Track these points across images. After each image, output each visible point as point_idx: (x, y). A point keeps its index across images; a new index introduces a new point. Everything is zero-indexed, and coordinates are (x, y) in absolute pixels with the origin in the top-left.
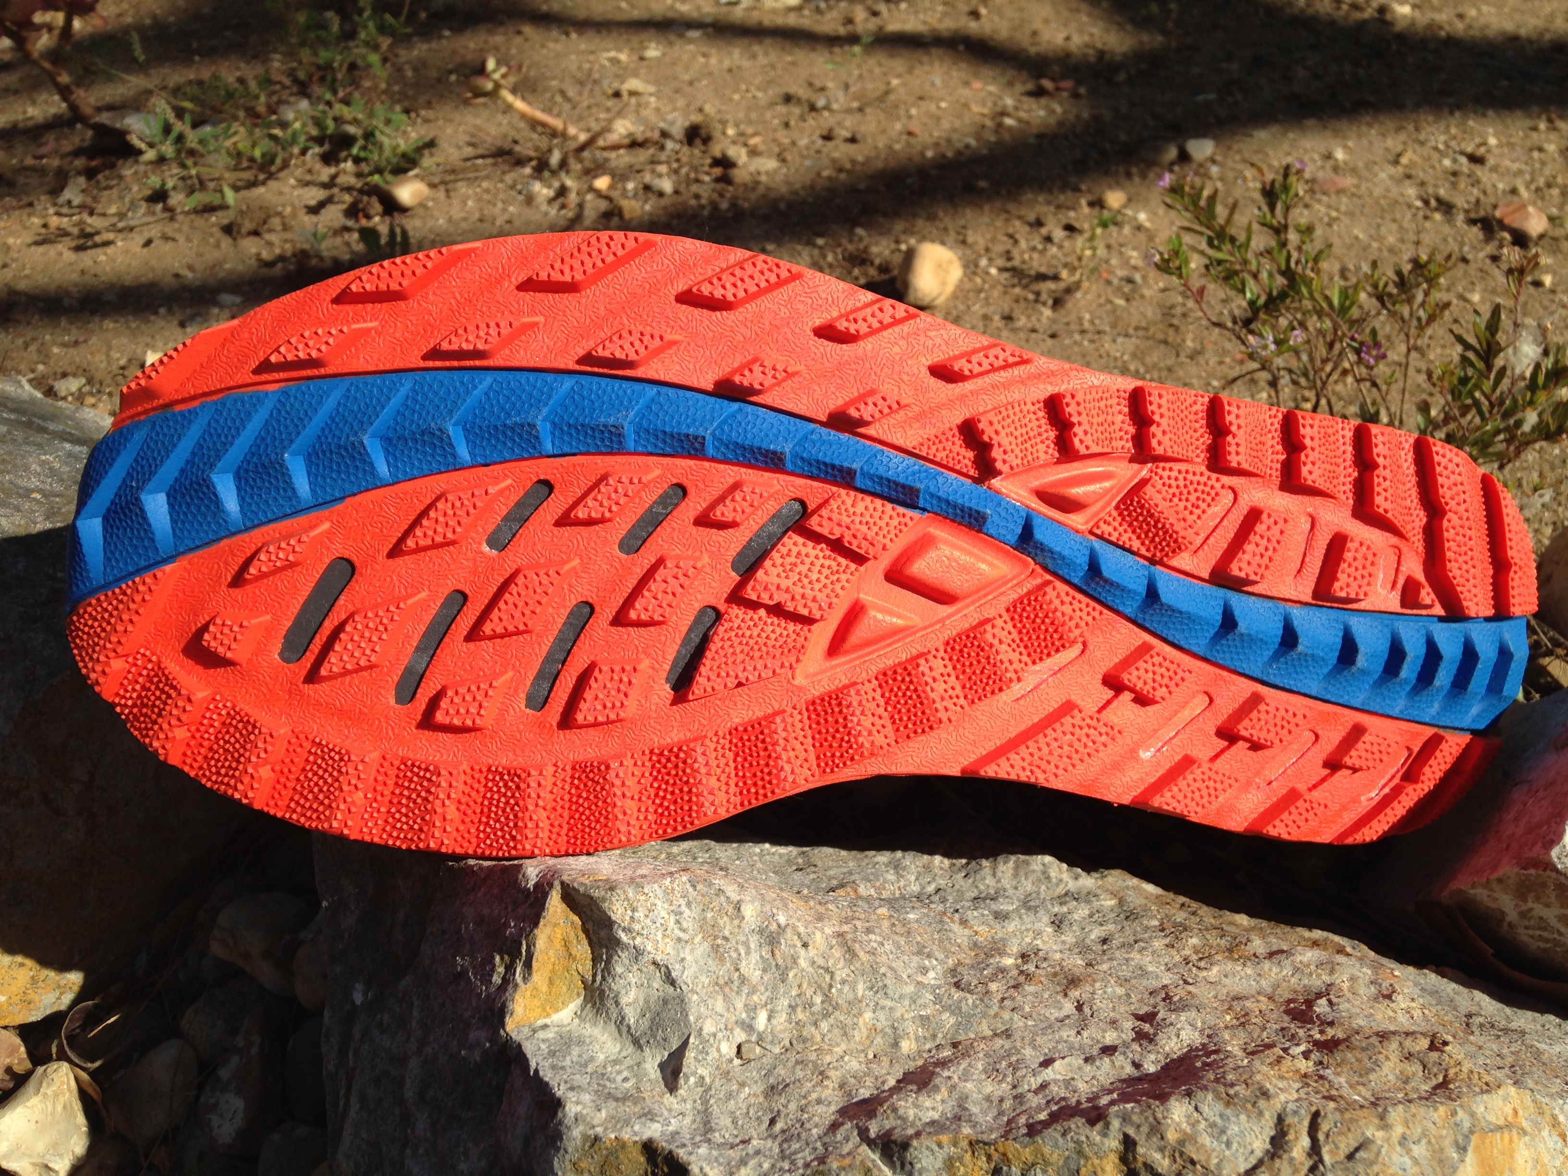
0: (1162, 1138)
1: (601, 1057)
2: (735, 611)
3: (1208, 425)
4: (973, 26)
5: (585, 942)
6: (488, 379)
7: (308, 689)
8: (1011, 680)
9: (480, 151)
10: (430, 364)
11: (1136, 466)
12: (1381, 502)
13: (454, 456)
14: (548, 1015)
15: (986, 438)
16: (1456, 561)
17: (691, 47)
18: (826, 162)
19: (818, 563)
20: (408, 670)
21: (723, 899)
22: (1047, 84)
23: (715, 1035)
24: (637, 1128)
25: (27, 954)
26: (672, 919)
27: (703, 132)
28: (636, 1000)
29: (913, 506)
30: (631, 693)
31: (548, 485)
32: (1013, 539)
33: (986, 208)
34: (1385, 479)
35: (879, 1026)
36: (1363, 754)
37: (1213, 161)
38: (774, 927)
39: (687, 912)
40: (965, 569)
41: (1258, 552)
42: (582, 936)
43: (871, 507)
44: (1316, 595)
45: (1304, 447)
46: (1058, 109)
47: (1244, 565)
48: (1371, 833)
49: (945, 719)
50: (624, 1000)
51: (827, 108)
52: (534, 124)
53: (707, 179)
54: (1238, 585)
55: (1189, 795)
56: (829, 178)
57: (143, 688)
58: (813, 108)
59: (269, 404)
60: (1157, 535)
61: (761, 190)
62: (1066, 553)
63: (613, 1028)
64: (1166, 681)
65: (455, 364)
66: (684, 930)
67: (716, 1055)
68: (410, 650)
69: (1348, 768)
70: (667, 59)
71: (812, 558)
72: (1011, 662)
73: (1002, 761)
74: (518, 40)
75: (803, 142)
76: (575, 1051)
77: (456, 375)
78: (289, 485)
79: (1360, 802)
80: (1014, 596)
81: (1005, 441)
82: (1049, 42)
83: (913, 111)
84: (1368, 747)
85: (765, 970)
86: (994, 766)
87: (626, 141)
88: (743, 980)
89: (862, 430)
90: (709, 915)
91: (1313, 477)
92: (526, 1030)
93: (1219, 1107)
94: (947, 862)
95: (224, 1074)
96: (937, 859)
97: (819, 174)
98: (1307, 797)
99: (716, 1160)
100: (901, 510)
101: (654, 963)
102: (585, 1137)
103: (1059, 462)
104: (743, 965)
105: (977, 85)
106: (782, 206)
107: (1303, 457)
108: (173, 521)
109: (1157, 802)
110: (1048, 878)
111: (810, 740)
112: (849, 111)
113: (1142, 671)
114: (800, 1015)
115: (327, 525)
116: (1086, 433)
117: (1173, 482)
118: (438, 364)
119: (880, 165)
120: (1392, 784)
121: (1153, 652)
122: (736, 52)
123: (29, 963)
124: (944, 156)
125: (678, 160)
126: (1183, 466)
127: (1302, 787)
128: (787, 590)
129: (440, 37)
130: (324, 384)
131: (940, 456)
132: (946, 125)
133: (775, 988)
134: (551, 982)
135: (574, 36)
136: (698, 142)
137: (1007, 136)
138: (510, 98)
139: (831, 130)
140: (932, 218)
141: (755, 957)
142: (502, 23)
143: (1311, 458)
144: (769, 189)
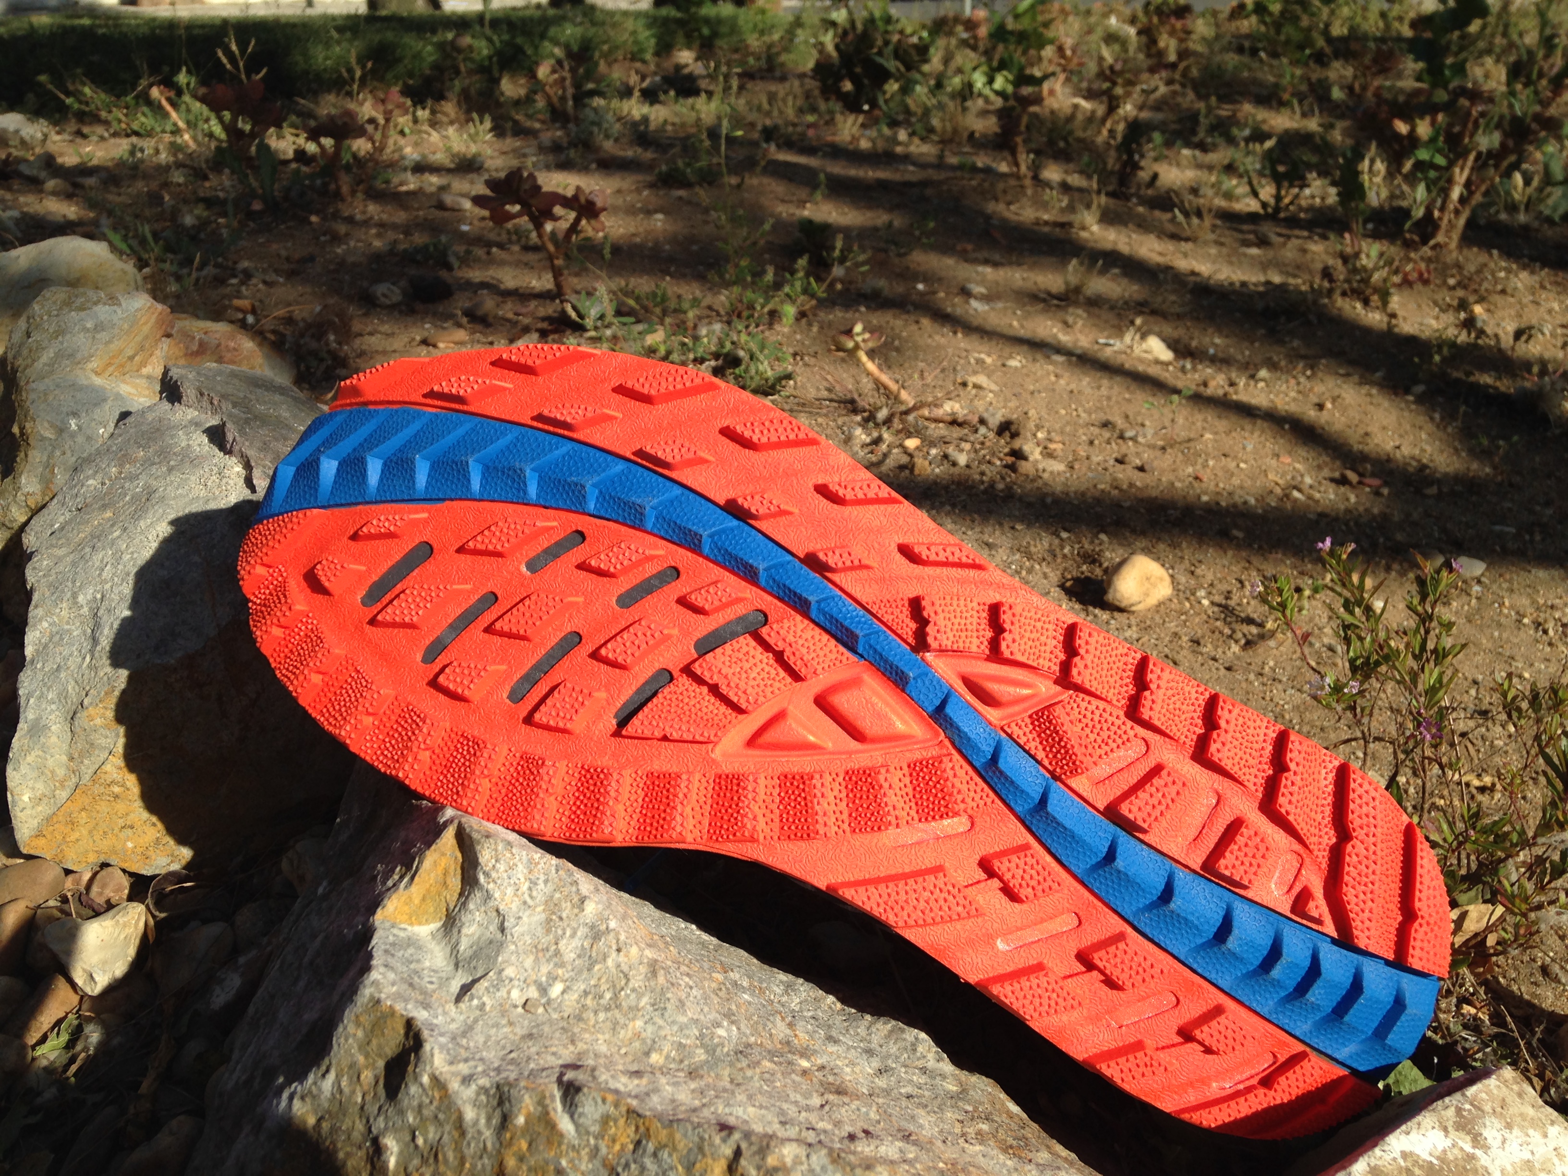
0: (763, 1159)
1: (427, 964)
2: (684, 681)
3: (1135, 678)
4: (1312, 414)
5: (459, 877)
6: (568, 446)
7: (367, 627)
8: (890, 823)
9: (833, 396)
10: (535, 424)
11: (1058, 688)
12: (1283, 802)
13: (525, 493)
14: (411, 924)
15: (925, 614)
16: (1353, 887)
17: (1051, 368)
18: (1108, 478)
19: (760, 666)
20: (438, 640)
21: (574, 889)
22: (1352, 476)
23: (511, 980)
24: (409, 1007)
25: (161, 818)
26: (527, 884)
27: (1013, 428)
28: (473, 934)
29: (853, 650)
30: (581, 711)
31: (581, 535)
32: (930, 709)
33: (1230, 553)
34: (1293, 784)
35: (643, 1035)
36: (1215, 1034)
37: (1479, 582)
38: (603, 927)
39: (541, 886)
40: (879, 715)
41: (1151, 802)
42: (459, 871)
43: (817, 637)
44: (1204, 866)
45: (1219, 727)
46: (1353, 499)
47: (1135, 809)
48: (1211, 1119)
49: (821, 832)
50: (465, 931)
51: (1134, 439)
52: (879, 385)
53: (998, 463)
54: (1130, 828)
55: (1029, 997)
56: (1103, 491)
57: (271, 594)
58: (1121, 437)
59: (424, 420)
60: (1059, 752)
61: (1040, 482)
62: (972, 736)
63: (448, 949)
64: (1033, 883)
65: (551, 429)
66: (531, 897)
67: (505, 995)
68: (445, 624)
69: (1201, 1044)
70: (1024, 371)
71: (757, 660)
72: (894, 808)
73: (861, 890)
74: (914, 327)
75: (1096, 459)
76: (411, 951)
77: (548, 437)
78: (412, 478)
79: (1209, 1086)
80: (918, 756)
81: (941, 623)
82: (1377, 445)
83: (1211, 463)
84: (1223, 1029)
85: (579, 956)
86: (853, 891)
87: (949, 418)
88: (557, 953)
89: (829, 575)
90: (557, 895)
91: (1220, 755)
92: (387, 925)
93: (826, 1161)
94: (839, 1005)
95: (242, 960)
96: (831, 999)
97: (1095, 486)
98: (1149, 1052)
99: (448, 1050)
100: (842, 649)
101: (497, 911)
102: (372, 997)
103: (988, 659)
104: (562, 944)
105: (1287, 460)
106: (1049, 500)
107: (1215, 735)
108: (335, 482)
109: (996, 990)
110: (915, 1050)
111: (708, 808)
112: (1152, 447)
113: (1013, 865)
114: (589, 1001)
115: (425, 515)
116: (1014, 641)
117: (1089, 715)
118: (540, 425)
119: (1154, 493)
120: (1248, 1083)
121: (1028, 853)
122: (1086, 381)
123: (160, 826)
124: (1218, 504)
125: (983, 443)
126: (1102, 704)
127: (1149, 1043)
128: (726, 677)
129: (858, 311)
130: (462, 417)
131: (887, 618)
132: (1236, 481)
133: (580, 972)
134: (424, 899)
135: (960, 335)
136: (1007, 434)
137: (1289, 506)
138: (864, 358)
139: (1125, 455)
140: (1174, 546)
141: (576, 943)
142: (908, 312)
143: (1222, 739)
144: (1046, 484)
